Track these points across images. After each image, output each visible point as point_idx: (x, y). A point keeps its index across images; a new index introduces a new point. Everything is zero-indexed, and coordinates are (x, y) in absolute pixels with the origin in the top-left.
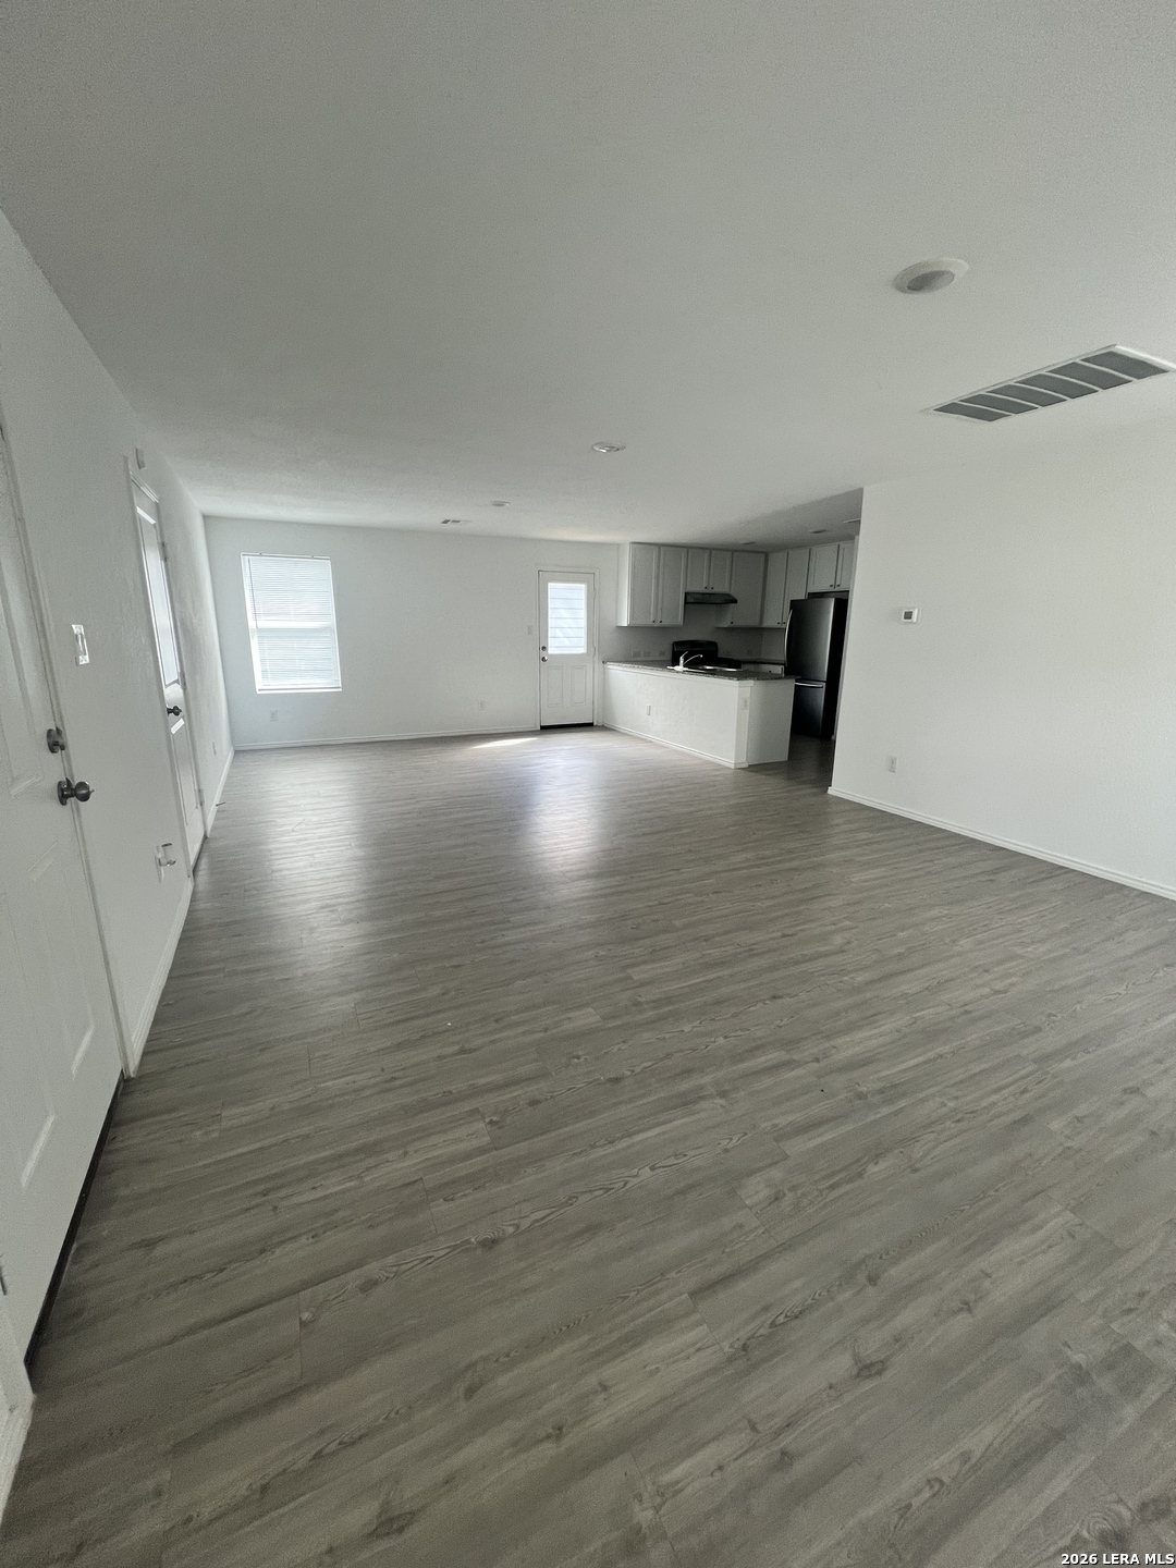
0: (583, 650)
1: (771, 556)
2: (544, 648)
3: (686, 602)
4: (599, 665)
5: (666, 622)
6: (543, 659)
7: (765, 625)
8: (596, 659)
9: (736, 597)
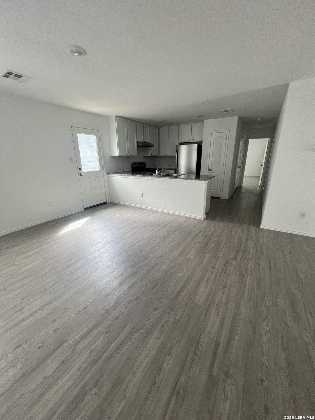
0: (97, 168)
1: (160, 128)
2: (80, 169)
3: (137, 146)
4: (106, 175)
5: (132, 154)
6: (81, 175)
7: (161, 154)
8: (104, 172)
9: (153, 144)
